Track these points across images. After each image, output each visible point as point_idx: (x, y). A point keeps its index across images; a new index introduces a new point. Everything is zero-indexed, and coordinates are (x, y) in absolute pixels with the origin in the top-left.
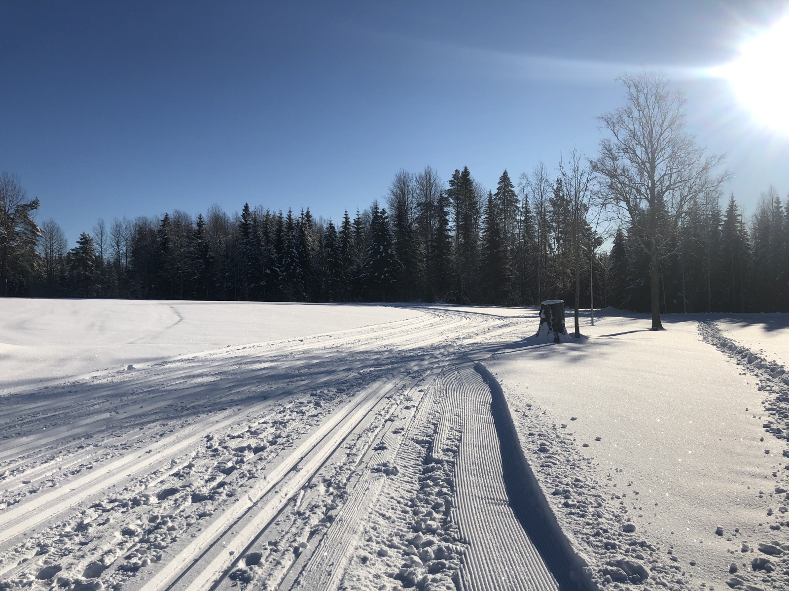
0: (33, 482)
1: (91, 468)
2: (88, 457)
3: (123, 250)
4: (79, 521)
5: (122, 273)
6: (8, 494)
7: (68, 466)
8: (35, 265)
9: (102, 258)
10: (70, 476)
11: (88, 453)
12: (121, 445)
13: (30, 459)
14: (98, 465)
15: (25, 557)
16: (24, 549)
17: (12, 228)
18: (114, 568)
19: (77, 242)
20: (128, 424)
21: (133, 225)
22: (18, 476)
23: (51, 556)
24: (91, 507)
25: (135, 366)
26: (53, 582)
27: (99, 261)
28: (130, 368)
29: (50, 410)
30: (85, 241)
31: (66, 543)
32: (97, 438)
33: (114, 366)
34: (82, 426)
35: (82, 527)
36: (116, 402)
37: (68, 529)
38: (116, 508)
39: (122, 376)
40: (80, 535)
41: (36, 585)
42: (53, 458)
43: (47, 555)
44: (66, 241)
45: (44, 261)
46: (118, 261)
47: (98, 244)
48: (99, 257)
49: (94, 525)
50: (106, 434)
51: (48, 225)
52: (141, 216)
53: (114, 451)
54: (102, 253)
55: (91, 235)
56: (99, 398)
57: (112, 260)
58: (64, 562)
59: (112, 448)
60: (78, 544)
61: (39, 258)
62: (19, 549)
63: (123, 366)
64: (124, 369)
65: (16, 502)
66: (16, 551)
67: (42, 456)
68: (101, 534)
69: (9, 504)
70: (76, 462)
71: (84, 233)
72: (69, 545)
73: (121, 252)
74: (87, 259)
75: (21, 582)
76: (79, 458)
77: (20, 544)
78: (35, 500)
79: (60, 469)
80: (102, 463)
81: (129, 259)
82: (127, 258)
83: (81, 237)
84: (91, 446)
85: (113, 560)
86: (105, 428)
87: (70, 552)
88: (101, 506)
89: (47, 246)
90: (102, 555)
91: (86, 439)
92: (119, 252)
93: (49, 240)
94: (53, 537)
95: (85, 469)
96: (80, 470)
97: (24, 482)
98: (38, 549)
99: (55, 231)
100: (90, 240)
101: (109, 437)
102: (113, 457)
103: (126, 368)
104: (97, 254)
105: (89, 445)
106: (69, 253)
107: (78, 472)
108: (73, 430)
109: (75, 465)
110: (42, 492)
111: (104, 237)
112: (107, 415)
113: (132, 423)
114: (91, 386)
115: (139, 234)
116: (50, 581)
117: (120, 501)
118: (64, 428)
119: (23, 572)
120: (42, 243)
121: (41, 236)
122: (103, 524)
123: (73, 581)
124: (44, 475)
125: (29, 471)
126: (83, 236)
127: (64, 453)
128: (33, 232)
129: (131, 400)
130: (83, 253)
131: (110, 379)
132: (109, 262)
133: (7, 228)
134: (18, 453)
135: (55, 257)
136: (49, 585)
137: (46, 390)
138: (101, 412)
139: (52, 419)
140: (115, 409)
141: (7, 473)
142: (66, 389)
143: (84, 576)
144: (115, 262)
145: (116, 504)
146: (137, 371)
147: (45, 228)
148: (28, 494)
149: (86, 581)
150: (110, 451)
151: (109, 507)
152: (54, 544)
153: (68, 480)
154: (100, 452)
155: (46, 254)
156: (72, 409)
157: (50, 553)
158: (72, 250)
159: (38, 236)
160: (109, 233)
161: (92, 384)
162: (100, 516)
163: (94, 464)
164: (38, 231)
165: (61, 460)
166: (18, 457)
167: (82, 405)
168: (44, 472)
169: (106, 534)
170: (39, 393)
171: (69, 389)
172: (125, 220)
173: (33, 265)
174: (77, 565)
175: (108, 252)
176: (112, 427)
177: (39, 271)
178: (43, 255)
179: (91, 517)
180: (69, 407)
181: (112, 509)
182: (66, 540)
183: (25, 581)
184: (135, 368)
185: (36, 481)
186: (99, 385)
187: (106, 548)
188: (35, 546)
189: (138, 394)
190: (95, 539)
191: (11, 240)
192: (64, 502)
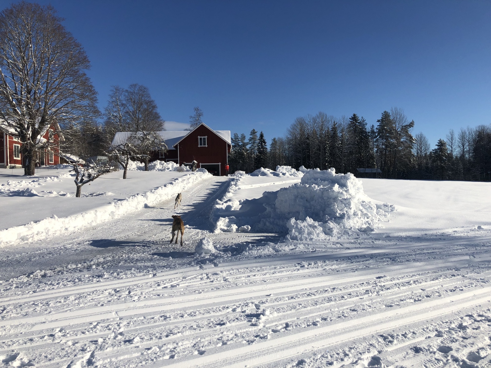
0: (428, 291)
1: (462, 290)
2: (459, 283)
3: (467, 148)
4: (460, 322)
5: (466, 164)
6: (413, 294)
7: (447, 285)
8: (412, 160)
9: (452, 155)
10: (450, 293)
11: (459, 280)
12: (481, 279)
13: (423, 276)
14: (467, 289)
15: (429, 335)
16: (428, 330)
17: (399, 139)
18: (487, 360)
19: (436, 145)
20: (484, 266)
21: (474, 132)
22: (418, 285)
23: (445, 339)
24: (466, 316)
25: (482, 227)
26: (448, 356)
27: (450, 156)
28: (479, 228)
29: (430, 248)
30: (441, 144)
31: (453, 334)
32: (463, 272)
33: (468, 226)
34: (452, 262)
35: (462, 327)
36: (473, 250)
37: (453, 326)
38: (484, 321)
39: (474, 233)
40: (462, 332)
41: (438, 355)
42: (437, 279)
43: (442, 338)
44: (429, 145)
45: (416, 158)
46: (463, 156)
47: (449, 145)
48: (450, 153)
49: (470, 328)
50: (468, 270)
51: (418, 136)
52: (480, 125)
53: (476, 282)
54: (452, 151)
55: (445, 140)
56: (460, 245)
57: (459, 156)
58: (454, 346)
59: (474, 280)
60: (461, 337)
61: (414, 156)
62: (425, 329)
63: (474, 226)
64: (475, 229)
65: (419, 300)
66: (423, 329)
67: (430, 276)
68: (476, 335)
69: (415, 301)
70: (451, 284)
71: (440, 139)
72: (455, 336)
73: (465, 150)
74: (442, 155)
75: (429, 350)
76: (454, 282)
77: (425, 327)
78: (430, 302)
79: (442, 286)
80: (469, 288)
81: (471, 155)
82: (469, 154)
83: (438, 142)
84: (460, 276)
85: (485, 355)
86: (467, 265)
87: (456, 341)
88: (473, 317)
89: (418, 149)
90: (478, 350)
91: (455, 270)
92: (464, 150)
93: (419, 145)
94: (445, 328)
95: (458, 290)
96: (455, 290)
97: (422, 290)
98: (437, 333)
99: (423, 139)
100: (444, 143)
101: (471, 272)
102: (476, 286)
103: (476, 228)
104: (449, 152)
105: (458, 275)
106: (431, 152)
107: (454, 291)
108: (447, 263)
109: (451, 286)
110: (433, 298)
111: (454, 141)
112: (467, 258)
113: (486, 266)
114: (454, 237)
115: (478, 137)
116: (447, 355)
117: (486, 317)
118: (440, 261)
119: (429, 344)
120: (416, 147)
121: (415, 143)
122: (476, 329)
123: (461, 360)
124: (433, 288)
125: (424, 284)
126: (439, 141)
127: (443, 277)
128: (411, 141)
129: (483, 250)
130: (439, 152)
131: (466, 234)
132: (456, 157)
133: (397, 140)
134: (416, 271)
135: (423, 155)
136: (446, 357)
137: (426, 236)
138: (463, 254)
139: (432, 254)
140: (473, 254)
141: (412, 282)
142: (438, 237)
143: (467, 358)
144: (461, 157)
145: (483, 318)
146: (485, 230)
147: (417, 138)
148: (425, 297)
149: (469, 363)
150: (473, 282)
151: (479, 319)
152: (446, 333)
153: (449, 295)
154: (467, 281)
155: (418, 153)
156: (444, 250)
157: (444, 337)
158: (433, 150)
159: (413, 143)
160: (457, 139)
161: (454, 235)
162: (473, 323)
163: (464, 288)
164: (414, 140)
165: (442, 281)
166: (416, 273)
167: (450, 248)
168: (433, 286)
169: (479, 336)
170: (422, 237)
171: (440, 237)
172: (468, 129)
173: (410, 160)
174: (463, 350)
175: (457, 150)
176: (472, 266)
177: (413, 164)
178: (416, 154)
179: (467, 322)
180: (441, 248)
181: (481, 321)
182: (453, 332)
183: (431, 350)
184: (482, 228)
185: (429, 290)
186: (458, 237)
187: (480, 345)
188: (434, 330)
189: (488, 246)
190: (472, 337)
191: (399, 146)
192: (448, 308)
